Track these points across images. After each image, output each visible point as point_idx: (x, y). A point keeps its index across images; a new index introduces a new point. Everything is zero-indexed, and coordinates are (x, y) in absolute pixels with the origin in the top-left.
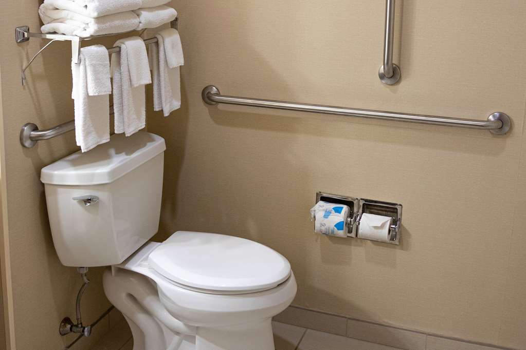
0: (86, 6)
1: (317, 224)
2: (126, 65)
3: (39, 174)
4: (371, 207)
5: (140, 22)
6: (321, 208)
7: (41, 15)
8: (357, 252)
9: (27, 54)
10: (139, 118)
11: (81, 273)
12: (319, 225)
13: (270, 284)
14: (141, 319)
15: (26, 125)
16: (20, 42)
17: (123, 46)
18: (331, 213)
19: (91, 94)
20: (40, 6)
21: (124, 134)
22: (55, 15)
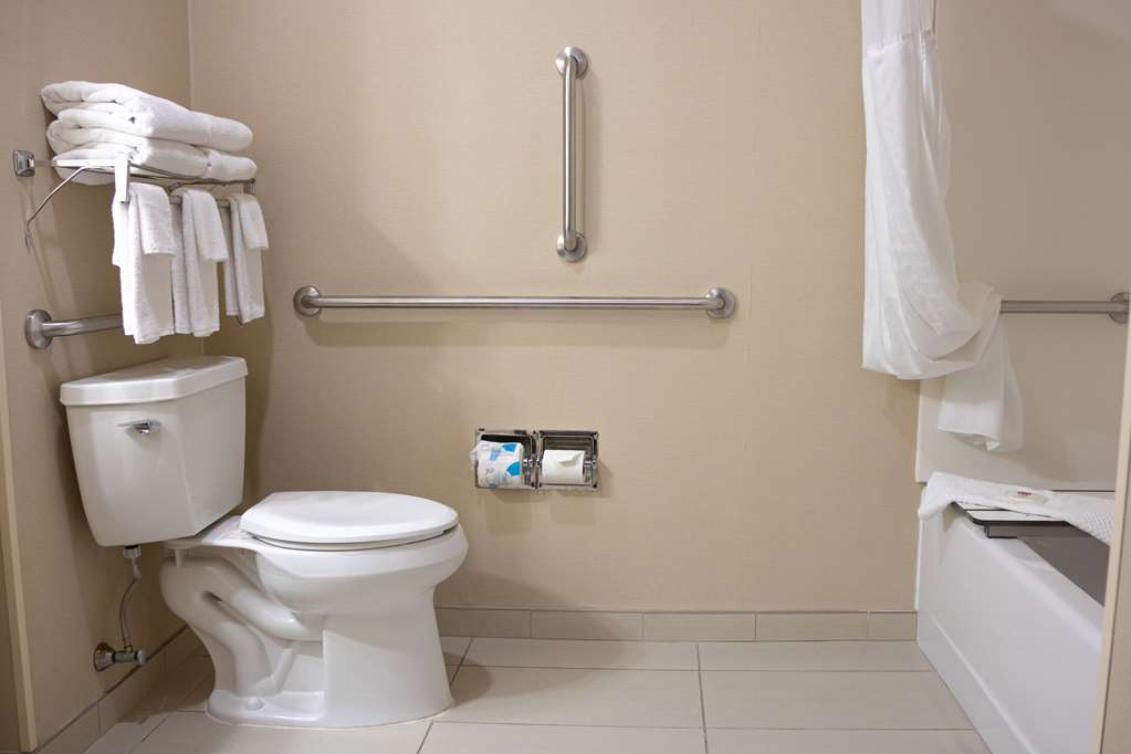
0: (133, 119)
1: (481, 472)
2: (191, 224)
3: (56, 393)
4: (556, 440)
5: (209, 165)
6: (484, 451)
7: (51, 139)
8: (541, 510)
9: (31, 196)
10: (210, 313)
11: (128, 557)
12: (484, 472)
13: (434, 529)
14: (230, 631)
15: (33, 312)
16: (22, 175)
17: (185, 196)
18: (500, 452)
19: (148, 250)
20: (48, 125)
21: (192, 334)
22: (79, 136)
